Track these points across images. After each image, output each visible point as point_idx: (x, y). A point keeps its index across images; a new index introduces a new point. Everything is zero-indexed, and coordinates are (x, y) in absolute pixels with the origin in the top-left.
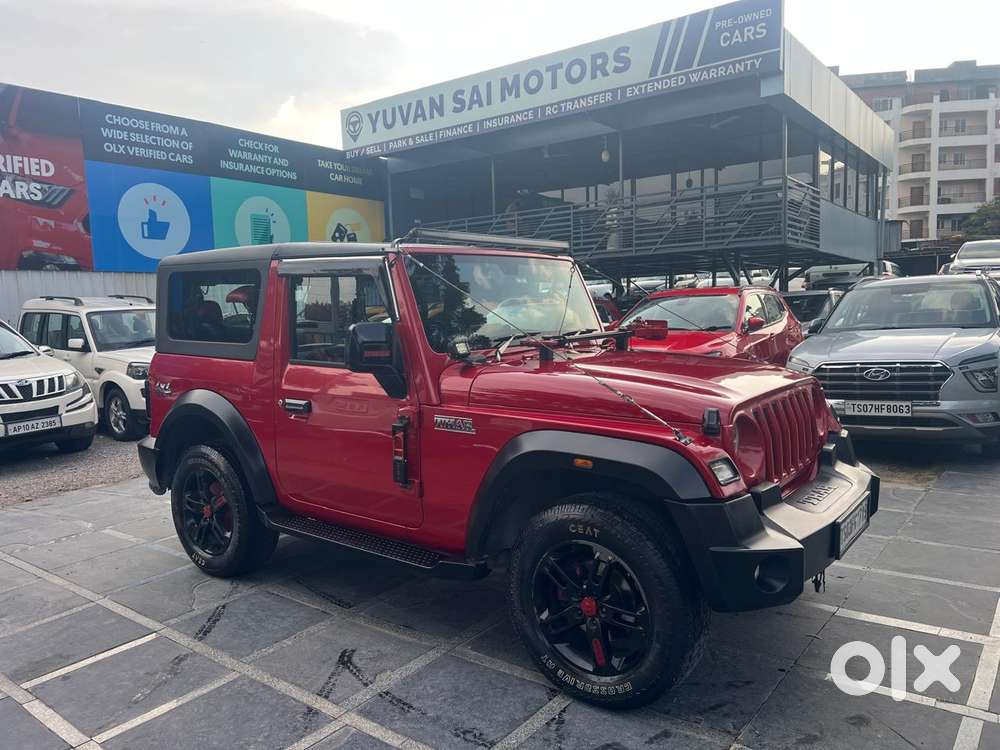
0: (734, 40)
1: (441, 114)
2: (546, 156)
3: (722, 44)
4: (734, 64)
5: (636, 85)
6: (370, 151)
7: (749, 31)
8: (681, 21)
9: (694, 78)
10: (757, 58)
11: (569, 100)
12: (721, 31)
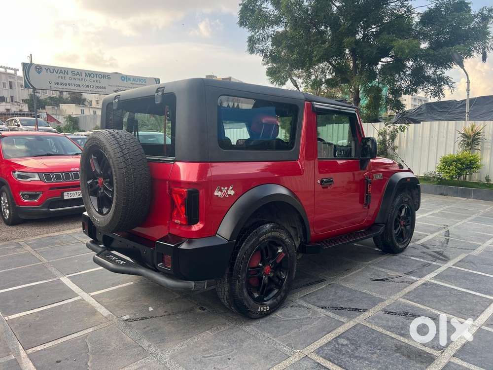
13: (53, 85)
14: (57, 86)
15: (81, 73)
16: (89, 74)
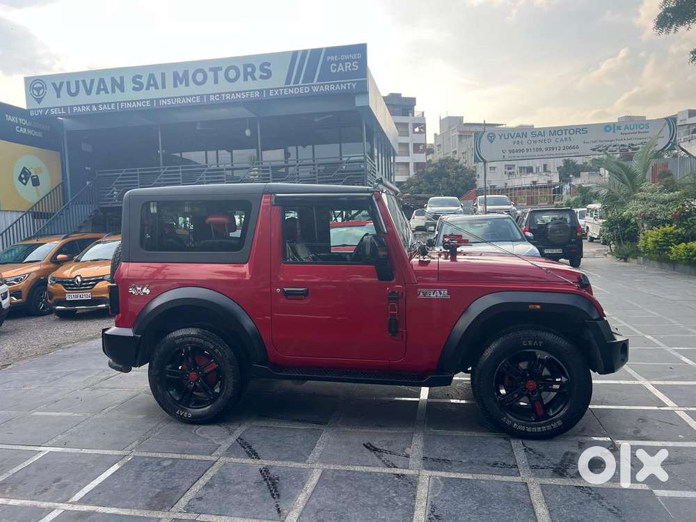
0: (339, 69)
1: (122, 90)
2: (198, 128)
3: (332, 71)
4: (340, 84)
5: (276, 89)
6: (53, 112)
7: (348, 65)
8: (305, 52)
9: (315, 89)
10: (354, 82)
11: (229, 93)
12: (331, 62)
13: (507, 154)
14: (512, 154)
15: (544, 132)
16: (555, 131)
